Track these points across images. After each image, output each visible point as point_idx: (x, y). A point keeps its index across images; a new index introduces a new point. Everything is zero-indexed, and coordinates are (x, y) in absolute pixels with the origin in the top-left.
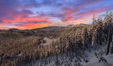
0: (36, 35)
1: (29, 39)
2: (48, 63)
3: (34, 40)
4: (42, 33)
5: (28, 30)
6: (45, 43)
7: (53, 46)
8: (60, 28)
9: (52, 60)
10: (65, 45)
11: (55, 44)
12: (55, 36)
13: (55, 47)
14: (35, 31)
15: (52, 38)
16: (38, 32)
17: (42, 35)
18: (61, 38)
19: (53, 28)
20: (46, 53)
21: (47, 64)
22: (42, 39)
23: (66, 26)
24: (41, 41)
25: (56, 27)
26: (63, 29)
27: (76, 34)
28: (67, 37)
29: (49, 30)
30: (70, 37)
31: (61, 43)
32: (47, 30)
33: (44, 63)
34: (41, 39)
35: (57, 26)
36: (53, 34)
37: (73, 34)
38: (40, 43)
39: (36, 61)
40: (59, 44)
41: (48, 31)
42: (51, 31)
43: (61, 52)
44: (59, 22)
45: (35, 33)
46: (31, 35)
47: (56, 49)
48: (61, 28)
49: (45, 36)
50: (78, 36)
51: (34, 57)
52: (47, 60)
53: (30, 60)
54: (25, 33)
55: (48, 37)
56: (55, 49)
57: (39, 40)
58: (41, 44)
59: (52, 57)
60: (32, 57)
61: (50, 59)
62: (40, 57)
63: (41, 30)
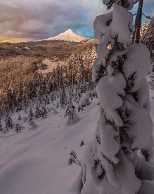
0: (28, 55)
1: (13, 61)
2: (50, 101)
3: (25, 63)
4: (40, 52)
5: (10, 44)
6: (45, 69)
7: (59, 73)
8: (70, 44)
9: (56, 97)
10: (77, 72)
11: (62, 71)
12: (62, 58)
13: (62, 75)
14: (26, 48)
15: (56, 61)
16: (31, 49)
17: (39, 55)
18: (70, 62)
19: (59, 44)
20: (48, 85)
21: (49, 103)
22: (40, 61)
23: (79, 42)
24: (38, 65)
25: (63, 41)
26: (75, 46)
27: (92, 56)
28: (80, 60)
29: (52, 46)
30: (84, 59)
31: (71, 68)
32: (49, 46)
33: (44, 102)
34: (38, 62)
35: (66, 40)
36: (58, 53)
37: (88, 55)
38: (37, 68)
39: (30, 101)
40: (68, 70)
41: (50, 48)
42: (55, 48)
43: (70, 83)
44: (68, 34)
45: (25, 50)
46: (18, 54)
47: (64, 79)
48: (72, 44)
49: (45, 57)
50: (94, 57)
51: (26, 95)
52: (49, 96)
53: (18, 100)
54: (4, 49)
55: (50, 58)
56: (62, 78)
57: (35, 63)
58: (39, 71)
59: (58, 91)
60: (21, 94)
61: (53, 95)
62: (37, 93)
63: (38, 45)
